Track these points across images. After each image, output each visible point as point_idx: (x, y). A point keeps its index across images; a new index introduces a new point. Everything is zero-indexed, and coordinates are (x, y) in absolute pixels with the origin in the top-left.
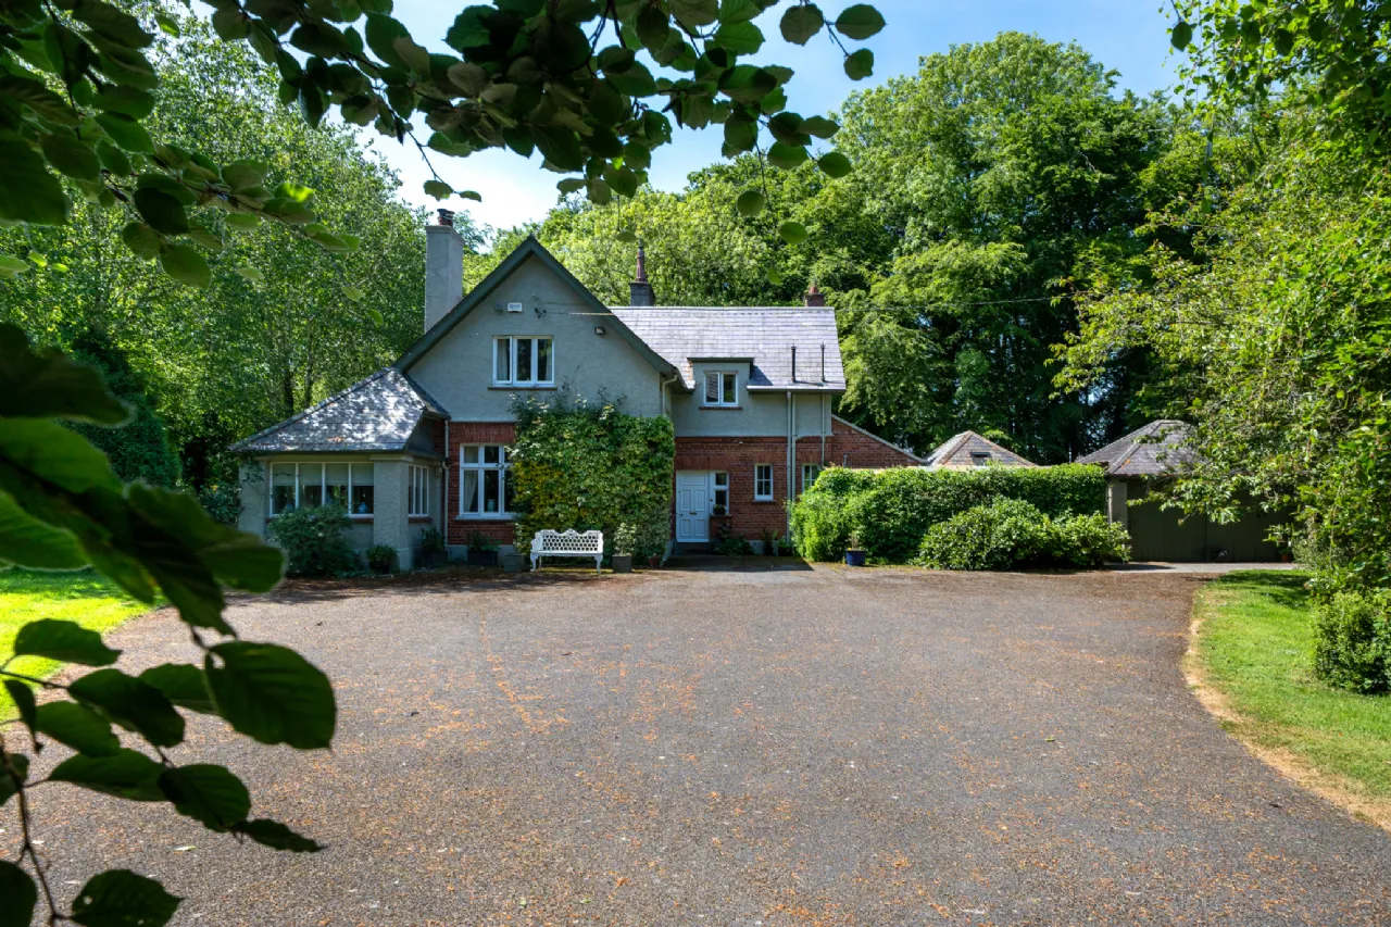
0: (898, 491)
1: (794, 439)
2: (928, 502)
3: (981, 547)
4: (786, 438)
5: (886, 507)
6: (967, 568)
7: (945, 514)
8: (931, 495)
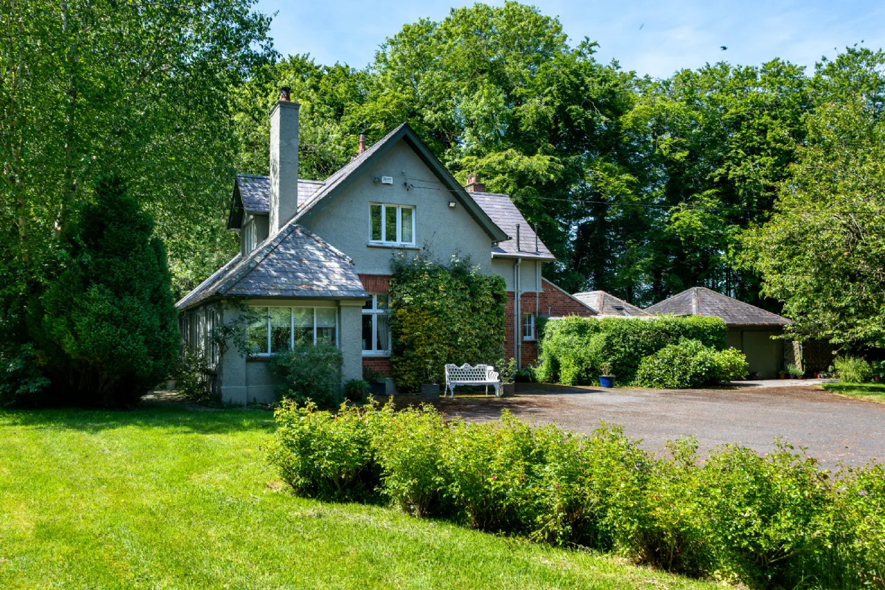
0: (619, 334)
1: (520, 294)
2: (638, 341)
3: (685, 373)
4: (514, 293)
5: (612, 345)
6: (678, 387)
7: (651, 350)
8: (639, 336)
